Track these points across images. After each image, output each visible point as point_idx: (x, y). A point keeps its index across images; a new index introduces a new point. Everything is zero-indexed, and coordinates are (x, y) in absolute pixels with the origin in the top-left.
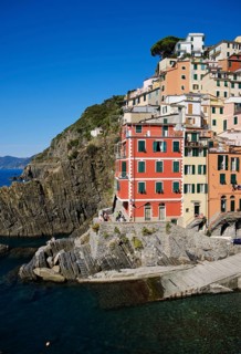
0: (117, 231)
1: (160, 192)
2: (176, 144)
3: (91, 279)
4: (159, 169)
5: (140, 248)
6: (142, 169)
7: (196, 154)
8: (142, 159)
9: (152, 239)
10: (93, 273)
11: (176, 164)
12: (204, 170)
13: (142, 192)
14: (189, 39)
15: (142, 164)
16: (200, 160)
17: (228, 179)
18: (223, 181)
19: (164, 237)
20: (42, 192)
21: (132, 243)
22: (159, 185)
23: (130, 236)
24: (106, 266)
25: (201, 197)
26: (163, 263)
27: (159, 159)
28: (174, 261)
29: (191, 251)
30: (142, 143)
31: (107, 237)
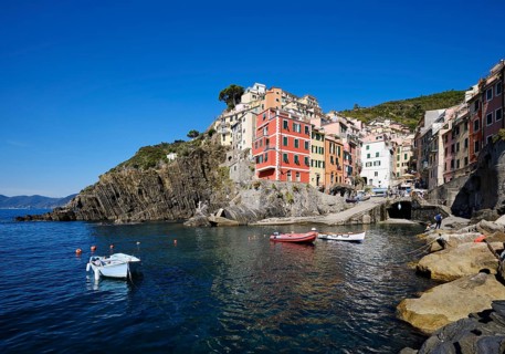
0: (274, 187)
1: (297, 163)
2: (307, 128)
3: (259, 222)
4: (296, 146)
5: (292, 201)
6: (285, 144)
7: (318, 139)
8: (286, 135)
9: (298, 195)
10: (260, 219)
11: (307, 143)
12: (322, 151)
13: (286, 161)
14: (255, 87)
15: (285, 138)
16: (320, 144)
17: (334, 160)
18: (332, 162)
19: (306, 195)
20: (161, 181)
21: (285, 197)
22: (296, 157)
23: (283, 192)
24: (269, 214)
25: (321, 171)
26: (305, 214)
27: (297, 138)
28: (311, 214)
29: (320, 207)
30: (286, 122)
31: (268, 192)
